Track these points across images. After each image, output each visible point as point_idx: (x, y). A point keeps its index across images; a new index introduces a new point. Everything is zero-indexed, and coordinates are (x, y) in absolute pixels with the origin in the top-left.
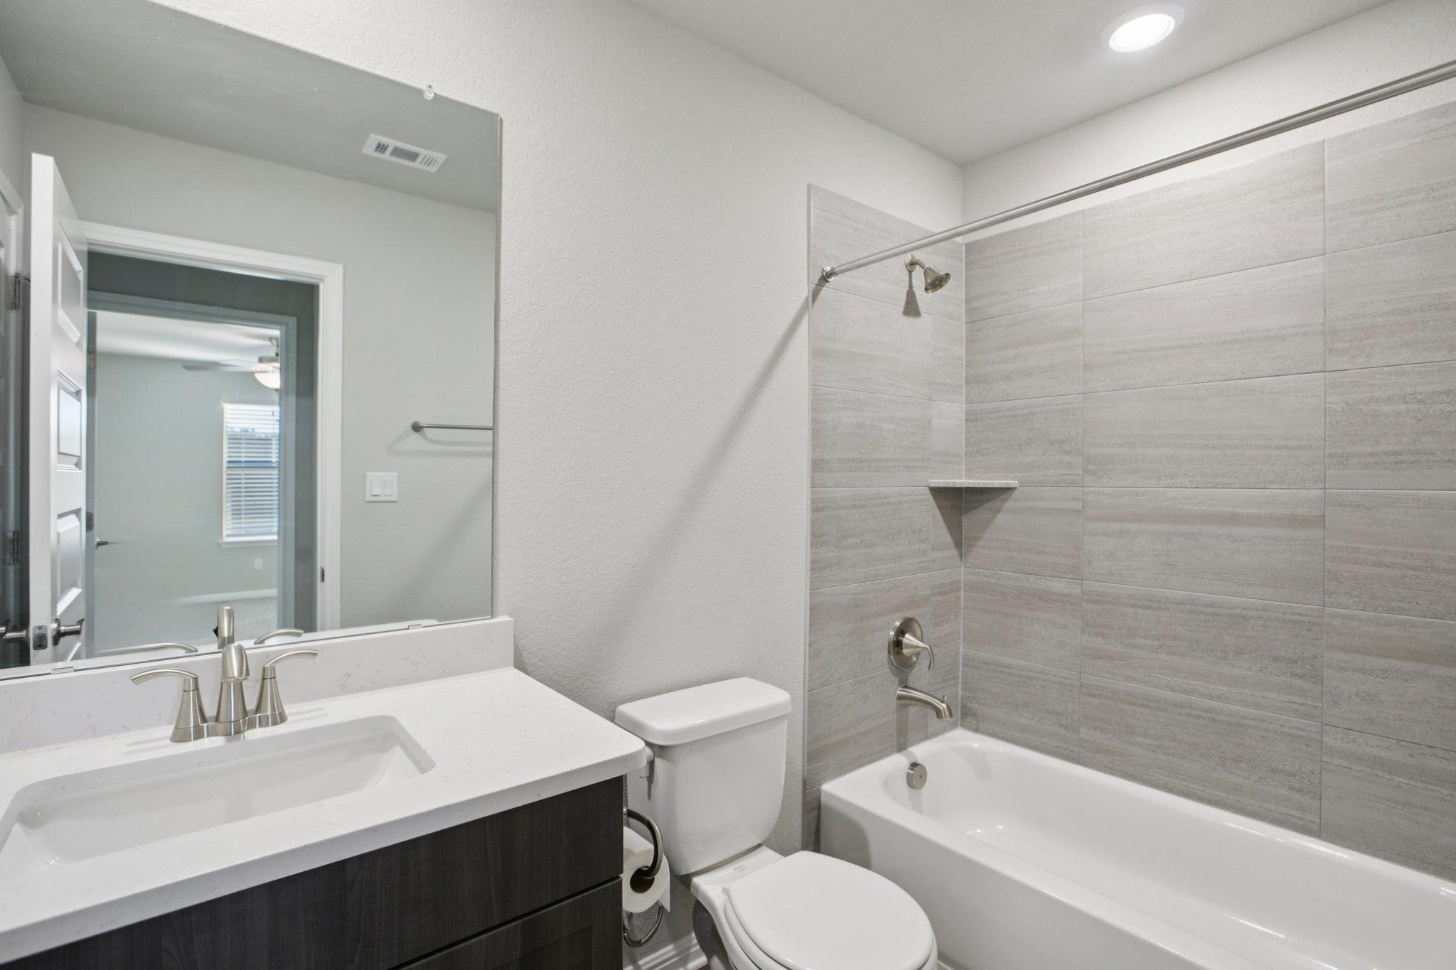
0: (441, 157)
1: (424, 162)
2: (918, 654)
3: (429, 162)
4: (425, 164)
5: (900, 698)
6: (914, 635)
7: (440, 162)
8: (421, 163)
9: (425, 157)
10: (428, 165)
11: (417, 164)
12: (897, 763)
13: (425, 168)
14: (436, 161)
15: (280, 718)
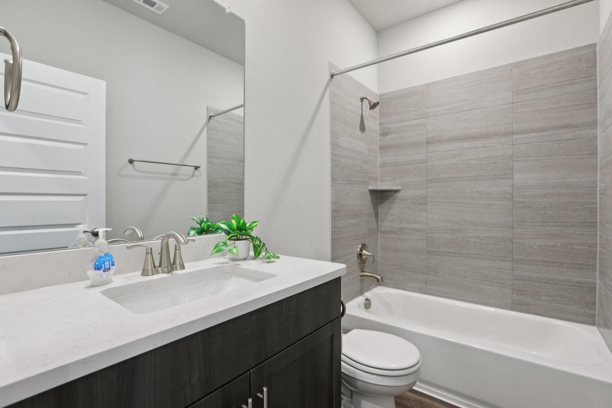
0: (166, 7)
1: (157, 8)
2: (367, 258)
3: (160, 8)
4: (157, 10)
5: (362, 276)
6: (366, 250)
7: (165, 10)
8: (155, 9)
9: (159, 5)
10: (159, 10)
11: (153, 9)
12: (361, 299)
13: (157, 11)
14: (164, 8)
15: (183, 267)
